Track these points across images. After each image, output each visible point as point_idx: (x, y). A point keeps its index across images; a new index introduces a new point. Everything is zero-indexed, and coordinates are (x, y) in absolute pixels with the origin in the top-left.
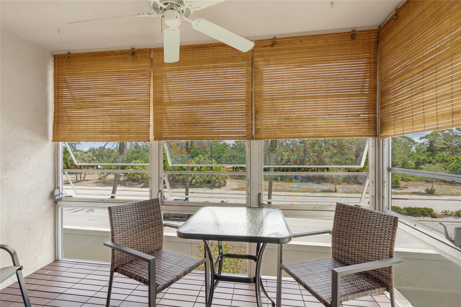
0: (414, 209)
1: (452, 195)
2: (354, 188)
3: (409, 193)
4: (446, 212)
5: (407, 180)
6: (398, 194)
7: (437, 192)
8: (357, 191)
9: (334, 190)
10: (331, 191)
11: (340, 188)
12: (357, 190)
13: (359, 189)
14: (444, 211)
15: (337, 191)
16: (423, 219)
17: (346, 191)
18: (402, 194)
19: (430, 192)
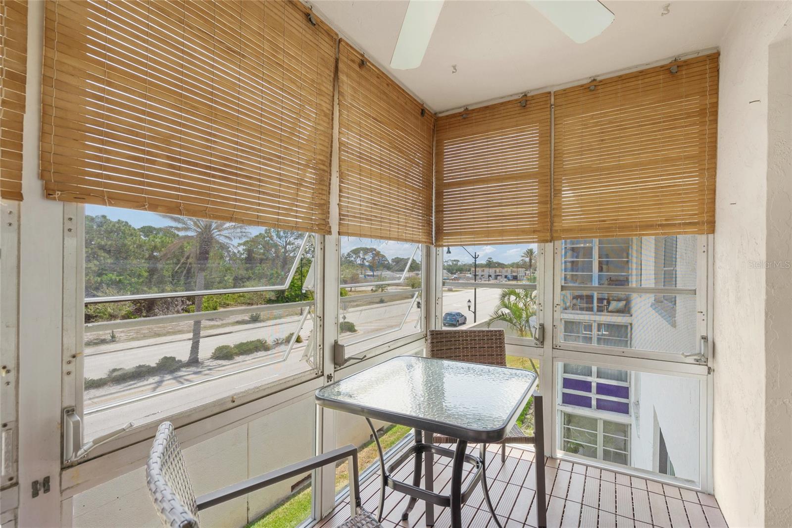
0: (247, 344)
1: (275, 318)
2: (150, 329)
3: (231, 323)
4: (277, 340)
5: (225, 306)
6: (218, 327)
7: (262, 317)
8: (155, 333)
9: (109, 337)
10: (103, 342)
11: (121, 332)
12: (155, 331)
13: (159, 329)
14: (276, 340)
15: (117, 340)
16: (257, 355)
17: (135, 336)
18: (223, 326)
19: (255, 319)
